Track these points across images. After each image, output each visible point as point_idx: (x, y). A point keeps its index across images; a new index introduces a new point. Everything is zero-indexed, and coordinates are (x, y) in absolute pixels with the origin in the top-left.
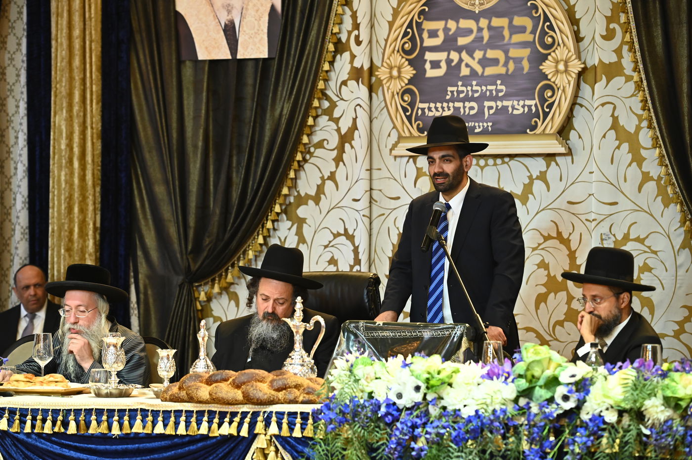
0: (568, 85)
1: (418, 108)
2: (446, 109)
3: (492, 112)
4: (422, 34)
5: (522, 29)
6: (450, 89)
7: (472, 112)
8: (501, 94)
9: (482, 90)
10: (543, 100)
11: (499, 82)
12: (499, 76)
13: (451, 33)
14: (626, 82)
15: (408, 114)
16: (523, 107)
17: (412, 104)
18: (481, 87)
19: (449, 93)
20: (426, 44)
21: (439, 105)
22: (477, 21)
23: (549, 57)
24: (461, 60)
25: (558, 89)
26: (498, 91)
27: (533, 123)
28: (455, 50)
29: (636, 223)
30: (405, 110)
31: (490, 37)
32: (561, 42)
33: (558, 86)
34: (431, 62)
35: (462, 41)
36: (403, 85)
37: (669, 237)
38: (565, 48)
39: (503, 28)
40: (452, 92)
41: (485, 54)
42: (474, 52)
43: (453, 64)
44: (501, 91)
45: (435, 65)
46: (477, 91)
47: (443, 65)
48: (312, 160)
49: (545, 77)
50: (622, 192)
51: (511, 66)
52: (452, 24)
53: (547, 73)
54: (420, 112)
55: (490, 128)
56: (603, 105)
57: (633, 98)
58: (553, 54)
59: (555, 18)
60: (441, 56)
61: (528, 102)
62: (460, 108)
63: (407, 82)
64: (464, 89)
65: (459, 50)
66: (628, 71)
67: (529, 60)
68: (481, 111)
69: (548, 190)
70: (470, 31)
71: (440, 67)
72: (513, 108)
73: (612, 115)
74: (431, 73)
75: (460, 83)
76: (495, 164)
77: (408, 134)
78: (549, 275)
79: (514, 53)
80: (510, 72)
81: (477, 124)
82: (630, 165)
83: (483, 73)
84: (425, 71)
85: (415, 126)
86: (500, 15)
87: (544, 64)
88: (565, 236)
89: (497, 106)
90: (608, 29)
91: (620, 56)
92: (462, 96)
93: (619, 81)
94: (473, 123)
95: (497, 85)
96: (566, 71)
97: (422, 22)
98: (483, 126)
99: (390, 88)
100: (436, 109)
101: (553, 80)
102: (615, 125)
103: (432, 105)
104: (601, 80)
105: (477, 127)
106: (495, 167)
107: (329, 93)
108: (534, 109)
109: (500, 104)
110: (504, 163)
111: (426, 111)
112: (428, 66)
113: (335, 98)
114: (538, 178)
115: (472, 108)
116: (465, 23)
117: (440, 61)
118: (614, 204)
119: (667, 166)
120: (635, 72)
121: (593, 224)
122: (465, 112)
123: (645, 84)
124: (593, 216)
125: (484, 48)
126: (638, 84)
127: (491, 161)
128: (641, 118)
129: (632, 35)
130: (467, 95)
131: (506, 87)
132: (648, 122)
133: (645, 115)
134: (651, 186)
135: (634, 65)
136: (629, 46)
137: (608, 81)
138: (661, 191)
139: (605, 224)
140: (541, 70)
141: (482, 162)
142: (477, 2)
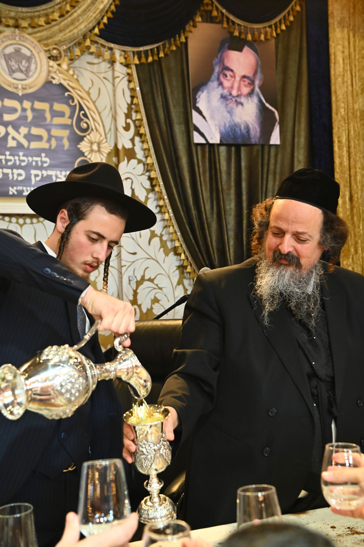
3: (38, 179)
5: (62, 114)
7: (20, 178)
8: (45, 165)
9: (28, 160)
11: (43, 155)
12: (43, 150)
14: (138, 164)
18: (27, 158)
22: (21, 103)
23: (85, 139)
24: (7, 134)
26: (43, 162)
28: (1, 124)
29: (148, 268)
31: (34, 117)
32: (94, 128)
35: (7, 117)
37: (169, 277)
38: (97, 133)
39: (44, 111)
41: (29, 131)
42: (19, 127)
43: (0, 136)
44: (46, 162)
46: (24, 161)
49: (82, 154)
50: (139, 245)
51: (54, 143)
53: (84, 151)
56: (126, 179)
57: (143, 176)
58: (88, 137)
59: (88, 108)
62: (9, 174)
64: (11, 158)
65: (6, 124)
66: (140, 154)
67: (69, 140)
68: (28, 179)
70: (14, 110)
72: (57, 177)
73: (131, 188)
76: (32, 223)
79: (55, 132)
80: (52, 148)
81: (25, 188)
83: (29, 146)
86: (42, 100)
87: (81, 143)
89: (42, 175)
90: (126, 123)
91: (134, 145)
92: (10, 163)
93: (134, 162)
94: (21, 188)
95: (41, 157)
96: (99, 151)
101: (89, 157)
104: (124, 160)
105: (25, 191)
106: (31, 225)
109: (45, 173)
110: (39, 222)
115: (19, 175)
116: (9, 103)
118: (135, 254)
119: (173, 226)
120: (148, 156)
121: (124, 269)
122: (13, 177)
123: (156, 166)
124: (123, 263)
125: (29, 126)
126: (151, 166)
127: (28, 220)
128: (148, 191)
129: (145, 129)
130: (15, 163)
131: (50, 159)
132: (159, 194)
133: (157, 189)
134: (156, 241)
135: (146, 152)
136: (143, 137)
137: (128, 161)
138: (163, 244)
139: (131, 269)
140: (79, 149)
141: (21, 221)
142: (20, 87)
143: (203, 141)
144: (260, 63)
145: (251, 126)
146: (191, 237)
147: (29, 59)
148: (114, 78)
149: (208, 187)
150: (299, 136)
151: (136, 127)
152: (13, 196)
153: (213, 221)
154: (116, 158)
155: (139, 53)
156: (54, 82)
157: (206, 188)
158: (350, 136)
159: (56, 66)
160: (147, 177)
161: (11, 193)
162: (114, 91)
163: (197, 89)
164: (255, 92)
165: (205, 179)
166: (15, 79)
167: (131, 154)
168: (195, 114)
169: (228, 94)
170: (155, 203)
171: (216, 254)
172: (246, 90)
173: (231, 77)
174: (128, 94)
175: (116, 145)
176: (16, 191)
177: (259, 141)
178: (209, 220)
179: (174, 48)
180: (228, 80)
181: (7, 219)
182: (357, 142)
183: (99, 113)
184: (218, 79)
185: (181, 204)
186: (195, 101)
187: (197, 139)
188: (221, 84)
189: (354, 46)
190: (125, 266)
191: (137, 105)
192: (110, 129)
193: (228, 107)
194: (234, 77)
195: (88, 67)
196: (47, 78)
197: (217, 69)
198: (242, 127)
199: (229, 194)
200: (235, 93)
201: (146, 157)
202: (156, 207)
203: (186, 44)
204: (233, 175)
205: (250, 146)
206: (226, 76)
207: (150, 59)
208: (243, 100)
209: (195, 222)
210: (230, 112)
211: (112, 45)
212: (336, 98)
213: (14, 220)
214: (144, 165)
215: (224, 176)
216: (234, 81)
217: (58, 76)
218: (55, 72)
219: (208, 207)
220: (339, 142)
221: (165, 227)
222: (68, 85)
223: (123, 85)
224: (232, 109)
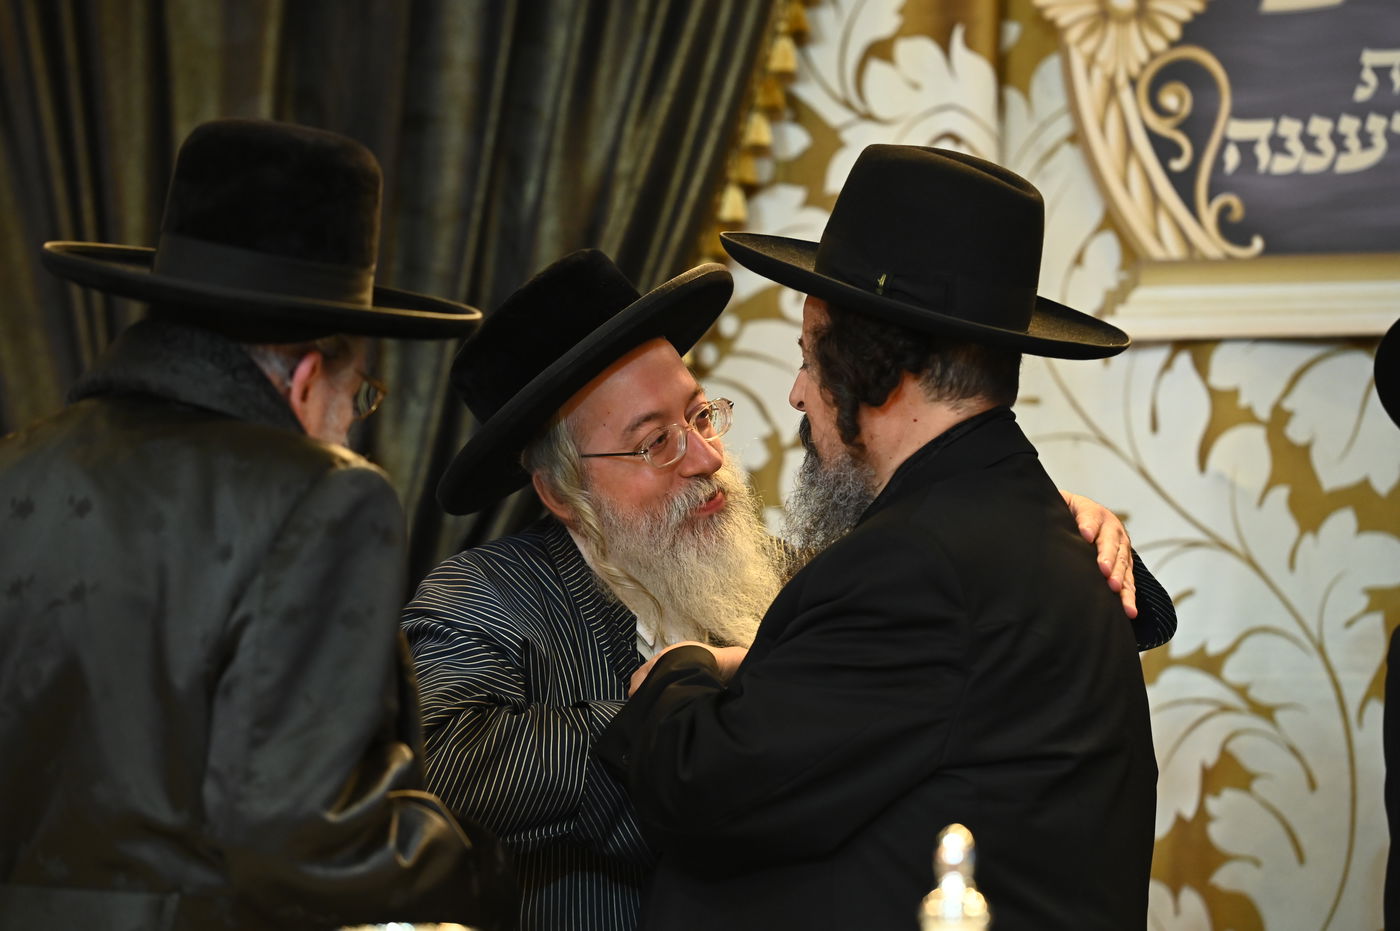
1: (1225, 142)
2: (1353, 143)
6: (1371, 58)
15: (1178, 165)
17: (1198, 126)
19: (1369, 76)
21: (1320, 127)
30: (1165, 149)
36: (1159, 44)
40: (1383, 72)
48: (730, 368)
54: (1232, 158)
63: (1174, 32)
77: (1174, 249)
85: (1209, 216)
99: (1102, 56)
100: (1309, 143)
103: (1290, 128)
107: (809, 93)
111: (1263, 152)
113: (834, 115)
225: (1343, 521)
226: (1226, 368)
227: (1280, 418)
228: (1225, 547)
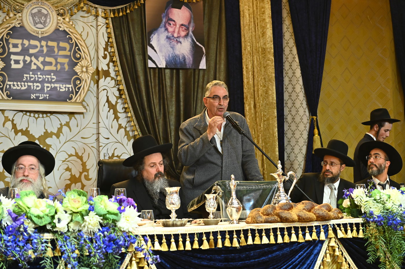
0: (88, 79)
1: (7, 84)
2: (23, 86)
3: (49, 89)
4: (9, 45)
5: (64, 49)
6: (25, 75)
7: (38, 89)
8: (53, 80)
9: (43, 78)
10: (75, 85)
11: (52, 74)
12: (52, 71)
13: (25, 46)
14: (111, 80)
15: (1, 87)
16: (65, 88)
17: (3, 82)
18: (43, 76)
19: (25, 77)
20: (11, 51)
21: (19, 83)
22: (40, 42)
23: (78, 64)
24: (31, 61)
25: (83, 80)
26: (52, 79)
27: (70, 96)
28: (28, 55)
29: (116, 148)
31: (47, 51)
32: (84, 57)
33: (83, 79)
34: (14, 60)
35: (32, 51)
38: (86, 60)
39: (54, 47)
40: (27, 77)
41: (44, 59)
42: (39, 57)
43: (27, 63)
44: (54, 79)
45: (17, 62)
46: (41, 78)
47: (21, 62)
49: (76, 74)
50: (111, 133)
51: (59, 67)
52: (26, 42)
53: (77, 72)
54: (8, 86)
55: (48, 98)
56: (104, 90)
57: (114, 88)
58: (80, 63)
59: (81, 45)
60: (21, 58)
61: (68, 86)
62: (31, 86)
63: (0, 69)
64: (33, 76)
65: (31, 55)
66: (113, 74)
67: (68, 65)
68: (43, 89)
69: (71, 131)
70: (37, 47)
71: (19, 63)
72: (60, 88)
73: (107, 96)
74: (14, 66)
75: (31, 73)
76: (43, 117)
77: (1, 98)
78: (71, 175)
79: (60, 60)
80: (58, 70)
81: (40, 95)
82: (114, 120)
83: (44, 68)
84: (11, 65)
85: (5, 94)
86: (52, 40)
87: (76, 67)
88: (80, 154)
89: (51, 86)
90: (104, 54)
91: (109, 68)
92: (32, 79)
93: (109, 79)
94: (38, 94)
95: (51, 76)
96: (87, 72)
97: (9, 39)
98: (44, 96)
100: (18, 85)
101: (80, 75)
102: (108, 101)
103: (15, 83)
104: (102, 78)
105: (41, 97)
106: (43, 118)
108: (71, 89)
109: (53, 85)
110: (47, 116)
111: (12, 86)
112: (12, 62)
114: (65, 125)
115: (37, 86)
116: (33, 42)
117: (20, 60)
118: (108, 139)
119: (134, 121)
120: (118, 75)
121: (101, 148)
122: (34, 88)
123: (123, 81)
124: (101, 144)
125: (44, 56)
126: (120, 82)
127: (41, 115)
128: (118, 98)
129: (116, 58)
130: (35, 79)
131: (56, 77)
132: (125, 100)
133: (123, 97)
134: (122, 131)
135: (117, 72)
136: (115, 63)
137: (105, 79)
138: (127, 133)
139: (106, 148)
140: (74, 70)
141: (36, 115)
142: (40, 32)
143: (154, 66)
144: (192, 16)
145: (186, 57)
146: (146, 129)
147: (46, 16)
148: (97, 26)
149: (158, 96)
150: (220, 64)
151: (110, 56)
152: (33, 99)
153: (160, 118)
154: (97, 76)
155: (114, 11)
156: (60, 29)
157: (156, 97)
158: (254, 65)
159: (62, 20)
160: (117, 89)
161: (32, 98)
162: (97, 34)
163: (151, 33)
164: (190, 35)
165: (155, 91)
166: (37, 28)
167: (107, 74)
168: (149, 48)
169: (171, 36)
170: (122, 106)
171: (162, 141)
172: (183, 34)
173: (174, 25)
174: (106, 35)
175: (97, 68)
176: (35, 96)
177: (192, 67)
178: (158, 118)
179: (136, 7)
180: (171, 27)
181: (28, 114)
182: (259, 69)
183: (87, 48)
184: (165, 26)
185: (139, 106)
186: (149, 40)
187: (151, 64)
188: (167, 29)
189: (257, 6)
190: (102, 146)
191: (112, 43)
192: (94, 58)
193: (171, 44)
194: (176, 25)
195: (81, 19)
196: (56, 27)
197: (164, 20)
198: (181, 57)
199: (171, 101)
200: (176, 35)
201: (117, 76)
202: (123, 108)
203: (144, 4)
204: (174, 88)
205: (186, 70)
206: (170, 25)
207: (121, 14)
208: (181, 40)
209: (149, 119)
210: (173, 48)
211: (97, 6)
212: (245, 39)
213: (32, 115)
214: (115, 81)
215: (168, 89)
216: (175, 28)
217: (63, 26)
218: (62, 23)
219: (157, 109)
220: (247, 68)
221: (129, 122)
222: (69, 30)
223: (103, 30)
224: (174, 45)
225: (20, 134)
226: (7, 114)
227: (13, 120)
228: (7, 137)
